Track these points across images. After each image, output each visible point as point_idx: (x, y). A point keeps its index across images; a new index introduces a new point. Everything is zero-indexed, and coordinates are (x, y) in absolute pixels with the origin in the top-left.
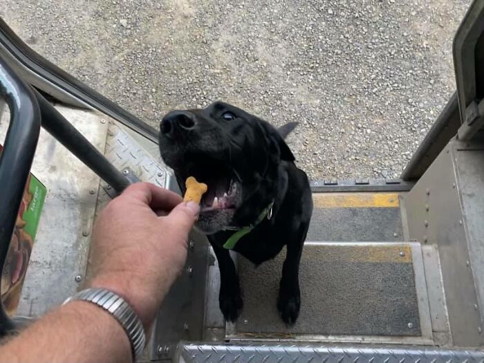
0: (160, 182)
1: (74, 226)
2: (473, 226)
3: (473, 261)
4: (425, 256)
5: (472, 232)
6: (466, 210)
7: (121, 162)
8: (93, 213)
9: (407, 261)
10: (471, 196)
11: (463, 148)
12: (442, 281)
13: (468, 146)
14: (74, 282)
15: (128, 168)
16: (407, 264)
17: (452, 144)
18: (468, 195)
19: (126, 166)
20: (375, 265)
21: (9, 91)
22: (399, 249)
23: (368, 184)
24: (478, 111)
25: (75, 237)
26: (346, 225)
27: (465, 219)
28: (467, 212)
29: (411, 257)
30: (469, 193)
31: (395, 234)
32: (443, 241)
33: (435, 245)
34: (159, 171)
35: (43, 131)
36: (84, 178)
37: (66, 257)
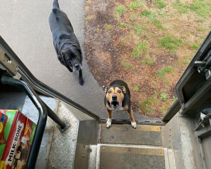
0: (76, 124)
1: (46, 139)
2: (184, 145)
3: (184, 158)
4: (169, 153)
5: (184, 147)
6: (182, 139)
7: (62, 116)
8: (52, 135)
9: (162, 155)
10: (184, 134)
11: (181, 116)
12: (175, 164)
13: (183, 115)
14: (45, 160)
15: (65, 119)
16: (162, 156)
17: (178, 114)
18: (183, 134)
19: (64, 118)
20: (150, 156)
21: (39, 107)
22: (159, 150)
23: (149, 122)
24: (185, 106)
25: (46, 143)
26: (141, 138)
27: (182, 143)
28: (182, 140)
29: (163, 154)
30: (184, 133)
31: (159, 142)
32: (175, 148)
33: (172, 149)
34: (75, 120)
35: (48, 117)
36: (50, 122)
37: (43, 151)
